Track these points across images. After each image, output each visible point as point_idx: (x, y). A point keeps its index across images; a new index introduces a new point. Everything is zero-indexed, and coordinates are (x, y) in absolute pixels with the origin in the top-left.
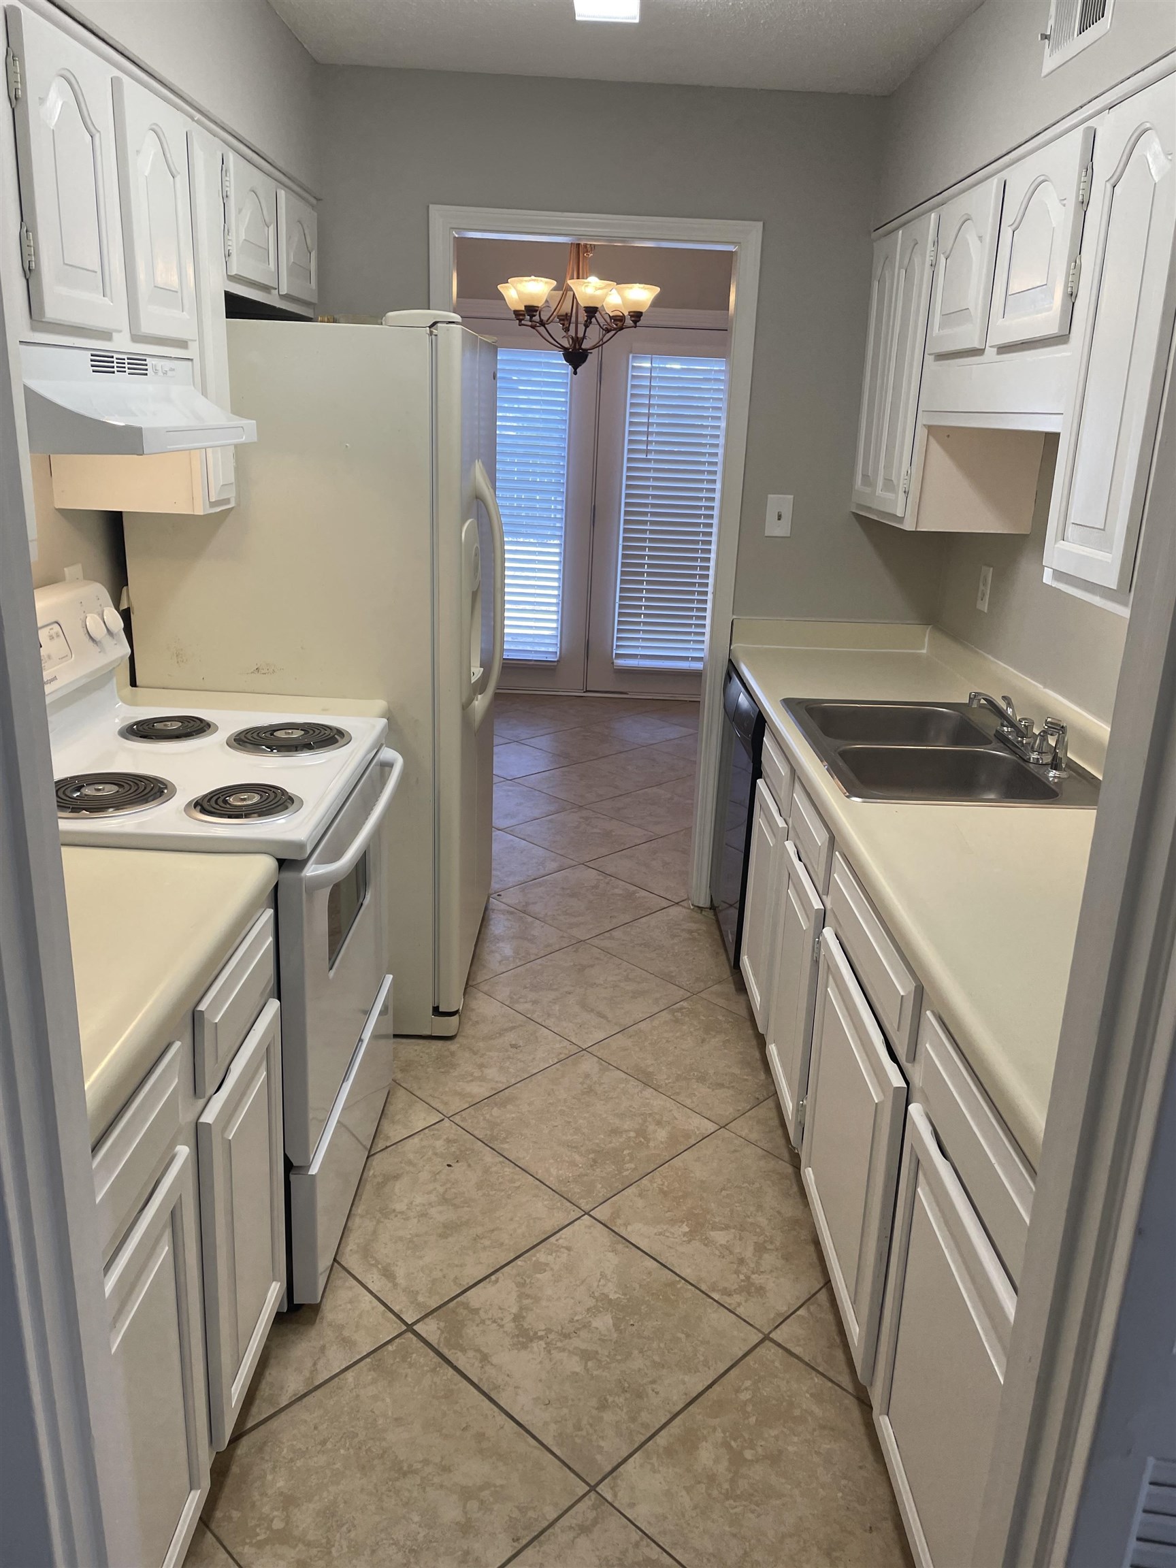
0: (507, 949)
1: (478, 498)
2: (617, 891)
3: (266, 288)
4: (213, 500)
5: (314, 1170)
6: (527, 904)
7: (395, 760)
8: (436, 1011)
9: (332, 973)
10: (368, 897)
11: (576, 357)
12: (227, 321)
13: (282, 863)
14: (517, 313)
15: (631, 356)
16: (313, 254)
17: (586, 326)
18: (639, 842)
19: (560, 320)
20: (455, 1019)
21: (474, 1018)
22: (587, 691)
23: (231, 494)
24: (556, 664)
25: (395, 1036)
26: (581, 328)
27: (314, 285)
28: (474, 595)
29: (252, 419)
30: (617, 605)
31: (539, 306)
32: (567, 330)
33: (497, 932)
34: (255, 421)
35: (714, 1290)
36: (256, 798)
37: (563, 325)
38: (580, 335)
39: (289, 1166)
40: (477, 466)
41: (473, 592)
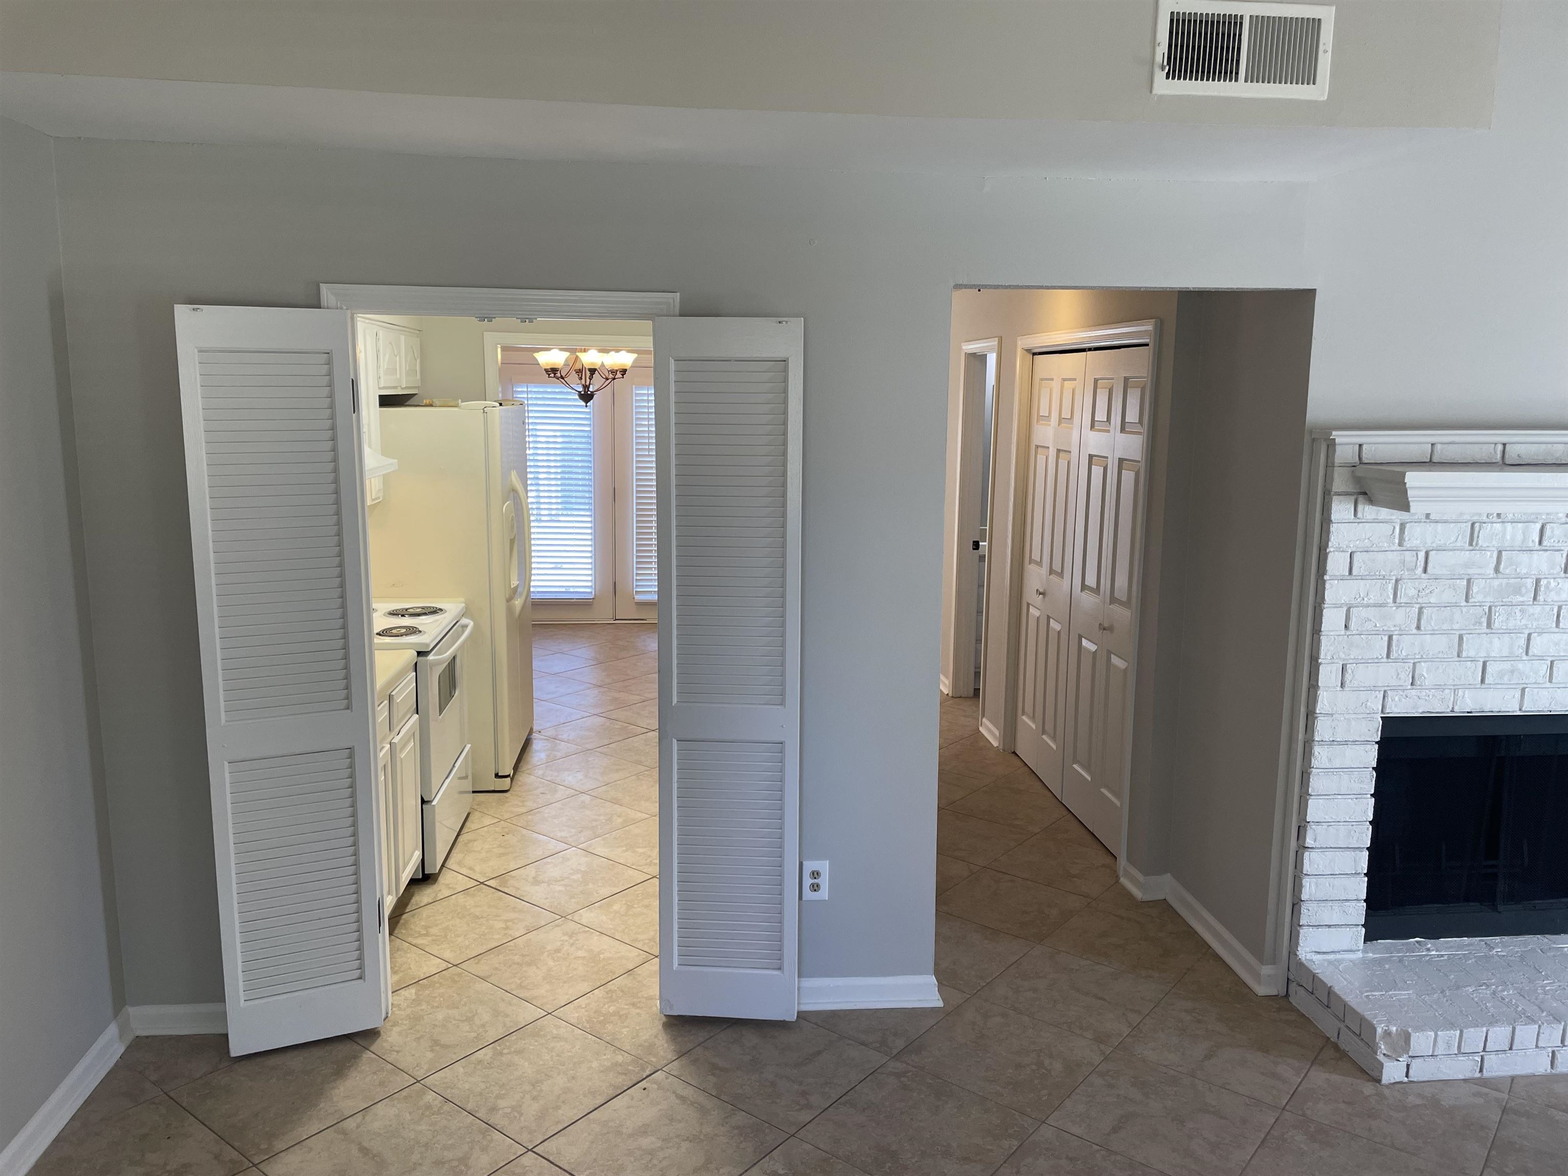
0: (543, 756)
1: (514, 490)
2: (617, 727)
3: (395, 388)
4: (373, 498)
5: (434, 803)
6: (557, 735)
7: (469, 623)
8: (497, 776)
9: (440, 717)
10: (457, 693)
11: (586, 397)
12: (380, 411)
13: (420, 654)
14: (546, 371)
15: (634, 386)
16: (418, 361)
17: (590, 379)
18: (636, 702)
19: (577, 372)
20: (509, 779)
21: (520, 783)
22: (616, 620)
23: (381, 495)
24: (591, 600)
25: (474, 792)
26: (588, 380)
27: (418, 377)
28: (512, 541)
29: (394, 459)
30: (635, 556)
31: (559, 367)
32: (581, 379)
33: (536, 748)
34: (397, 460)
35: (632, 865)
36: (405, 630)
37: (578, 375)
38: (588, 383)
39: (423, 801)
40: (513, 476)
41: (511, 540)
